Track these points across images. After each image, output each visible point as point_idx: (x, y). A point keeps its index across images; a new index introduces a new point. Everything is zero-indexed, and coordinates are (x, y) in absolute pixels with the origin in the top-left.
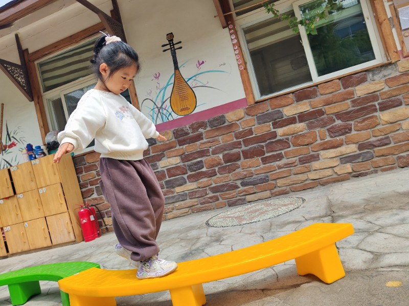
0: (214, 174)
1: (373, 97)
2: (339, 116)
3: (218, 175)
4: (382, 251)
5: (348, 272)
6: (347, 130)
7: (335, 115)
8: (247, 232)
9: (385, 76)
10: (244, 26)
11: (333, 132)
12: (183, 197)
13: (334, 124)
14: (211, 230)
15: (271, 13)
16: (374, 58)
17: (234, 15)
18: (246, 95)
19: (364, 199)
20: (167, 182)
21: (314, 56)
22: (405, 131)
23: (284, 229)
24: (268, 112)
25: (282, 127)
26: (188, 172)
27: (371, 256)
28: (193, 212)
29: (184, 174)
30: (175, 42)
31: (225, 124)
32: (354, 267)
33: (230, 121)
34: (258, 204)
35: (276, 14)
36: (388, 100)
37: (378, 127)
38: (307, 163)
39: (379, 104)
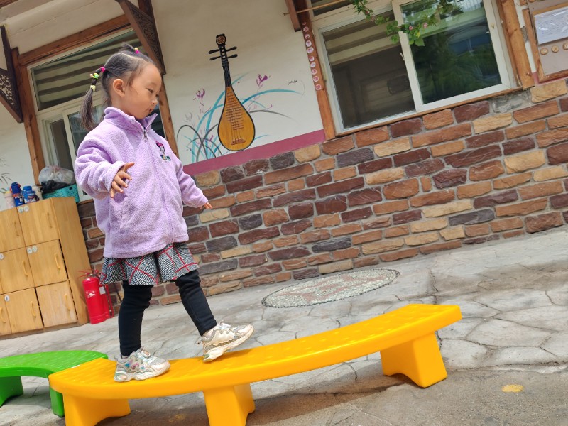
0: (276, 234)
1: (496, 135)
2: (450, 159)
3: (282, 236)
4: (499, 344)
5: (452, 372)
6: (460, 180)
7: (445, 158)
8: (317, 314)
9: (513, 107)
10: (324, 30)
11: (441, 181)
12: (232, 264)
13: (441, 171)
14: (269, 311)
15: (361, 12)
16: (499, 82)
17: (311, 14)
18: (324, 125)
19: (479, 274)
20: (210, 244)
21: (419, 76)
22: (537, 183)
23: (369, 312)
24: (353, 150)
25: (371, 172)
26: (240, 230)
27: (484, 350)
28: (245, 287)
29: (234, 232)
30: (227, 48)
31: (294, 166)
32: (461, 365)
33: (300, 161)
34: (336, 278)
35: (369, 15)
36: (516, 139)
37: (502, 177)
38: (403, 222)
39: (504, 145)
